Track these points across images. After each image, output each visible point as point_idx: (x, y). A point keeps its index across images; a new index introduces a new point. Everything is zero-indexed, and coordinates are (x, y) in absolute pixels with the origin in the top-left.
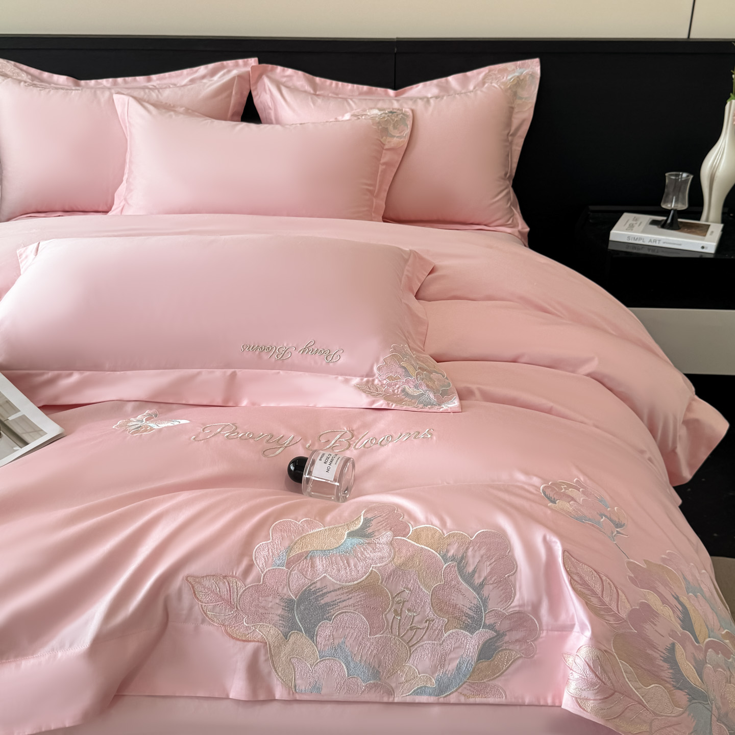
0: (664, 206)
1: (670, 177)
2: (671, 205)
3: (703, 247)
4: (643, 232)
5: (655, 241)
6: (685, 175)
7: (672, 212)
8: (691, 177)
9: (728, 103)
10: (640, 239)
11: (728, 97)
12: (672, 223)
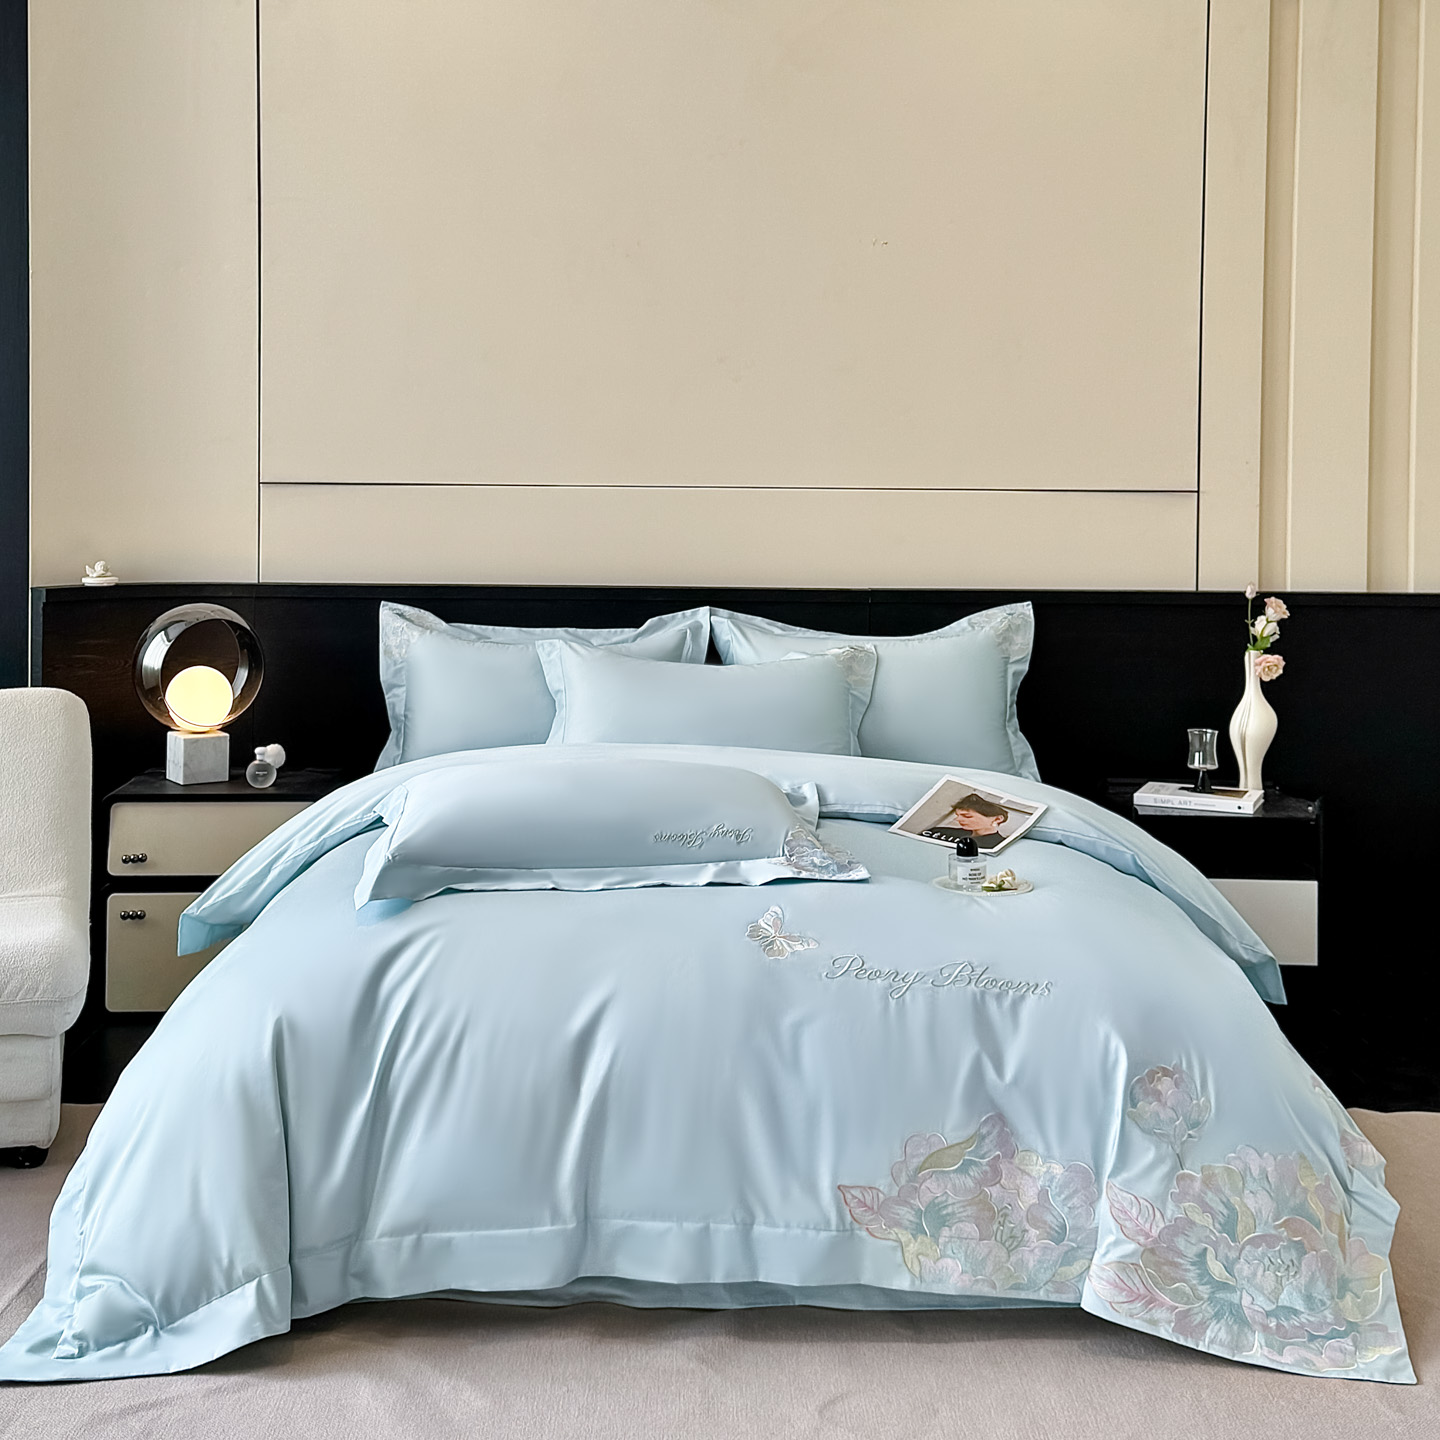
0: (1191, 766)
1: (1193, 733)
2: (1197, 763)
3: (1239, 808)
4: (1170, 794)
5: (1185, 803)
6: (1209, 731)
7: (1201, 774)
8: (1217, 732)
9: (1247, 654)
10: (1168, 801)
11: (1247, 648)
12: (1204, 783)
